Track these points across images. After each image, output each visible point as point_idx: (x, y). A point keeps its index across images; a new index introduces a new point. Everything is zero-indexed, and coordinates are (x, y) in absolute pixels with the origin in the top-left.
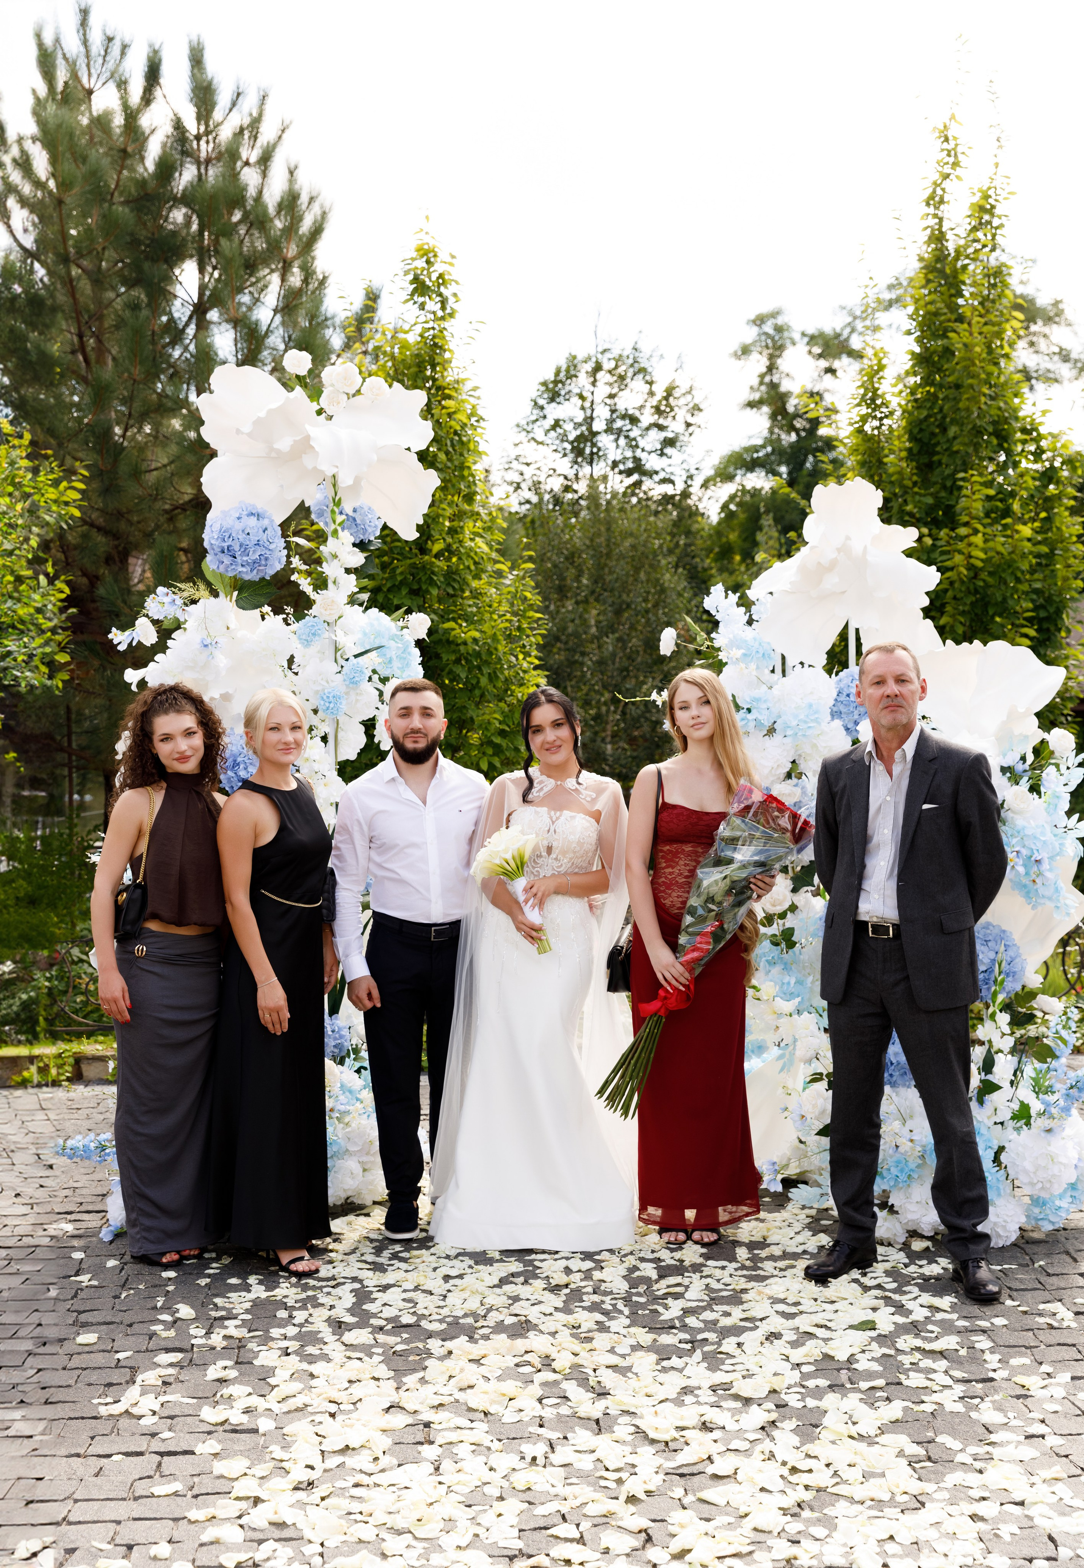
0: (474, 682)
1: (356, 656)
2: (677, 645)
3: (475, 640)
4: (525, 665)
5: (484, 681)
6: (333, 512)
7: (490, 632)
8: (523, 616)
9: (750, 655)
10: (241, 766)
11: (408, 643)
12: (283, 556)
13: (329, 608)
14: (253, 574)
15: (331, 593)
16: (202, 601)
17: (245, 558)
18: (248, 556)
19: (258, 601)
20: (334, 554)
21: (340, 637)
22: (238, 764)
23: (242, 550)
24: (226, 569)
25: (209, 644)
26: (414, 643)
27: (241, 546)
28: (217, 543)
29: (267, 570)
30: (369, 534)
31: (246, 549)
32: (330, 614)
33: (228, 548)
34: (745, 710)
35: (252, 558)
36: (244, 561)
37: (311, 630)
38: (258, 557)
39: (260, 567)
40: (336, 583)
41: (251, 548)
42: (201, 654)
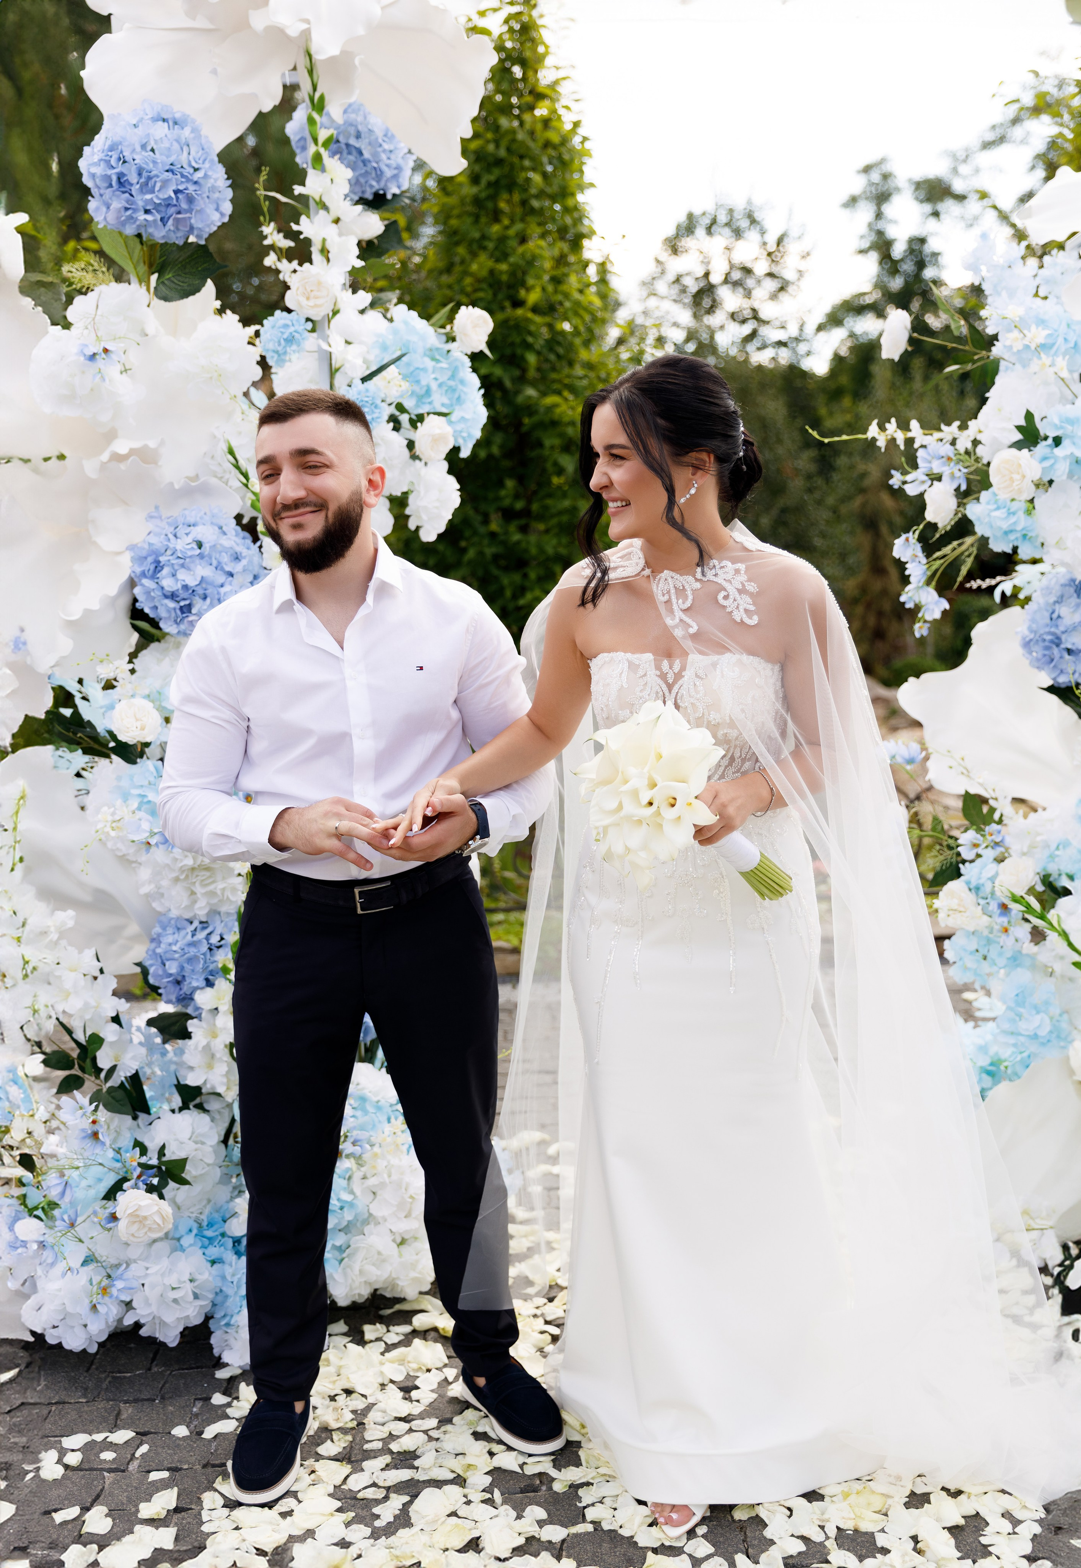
1: (364, 380)
2: (911, 341)
6: (311, 121)
9: (1053, 344)
10: (166, 571)
11: (456, 360)
12: (225, 200)
13: (312, 294)
14: (167, 228)
15: (317, 268)
16: (96, 289)
17: (148, 197)
18: (153, 192)
19: (189, 285)
20: (318, 199)
21: (337, 347)
22: (162, 568)
23: (143, 180)
24: (118, 218)
25: (94, 354)
26: (468, 363)
27: (140, 174)
28: (98, 171)
29: (193, 221)
30: (387, 181)
31: (149, 178)
32: (316, 306)
33: (119, 179)
34: (1050, 441)
35: (161, 196)
36: (147, 202)
37: (283, 333)
38: (173, 195)
39: (180, 216)
40: (324, 251)
41: (157, 176)
42: (83, 372)
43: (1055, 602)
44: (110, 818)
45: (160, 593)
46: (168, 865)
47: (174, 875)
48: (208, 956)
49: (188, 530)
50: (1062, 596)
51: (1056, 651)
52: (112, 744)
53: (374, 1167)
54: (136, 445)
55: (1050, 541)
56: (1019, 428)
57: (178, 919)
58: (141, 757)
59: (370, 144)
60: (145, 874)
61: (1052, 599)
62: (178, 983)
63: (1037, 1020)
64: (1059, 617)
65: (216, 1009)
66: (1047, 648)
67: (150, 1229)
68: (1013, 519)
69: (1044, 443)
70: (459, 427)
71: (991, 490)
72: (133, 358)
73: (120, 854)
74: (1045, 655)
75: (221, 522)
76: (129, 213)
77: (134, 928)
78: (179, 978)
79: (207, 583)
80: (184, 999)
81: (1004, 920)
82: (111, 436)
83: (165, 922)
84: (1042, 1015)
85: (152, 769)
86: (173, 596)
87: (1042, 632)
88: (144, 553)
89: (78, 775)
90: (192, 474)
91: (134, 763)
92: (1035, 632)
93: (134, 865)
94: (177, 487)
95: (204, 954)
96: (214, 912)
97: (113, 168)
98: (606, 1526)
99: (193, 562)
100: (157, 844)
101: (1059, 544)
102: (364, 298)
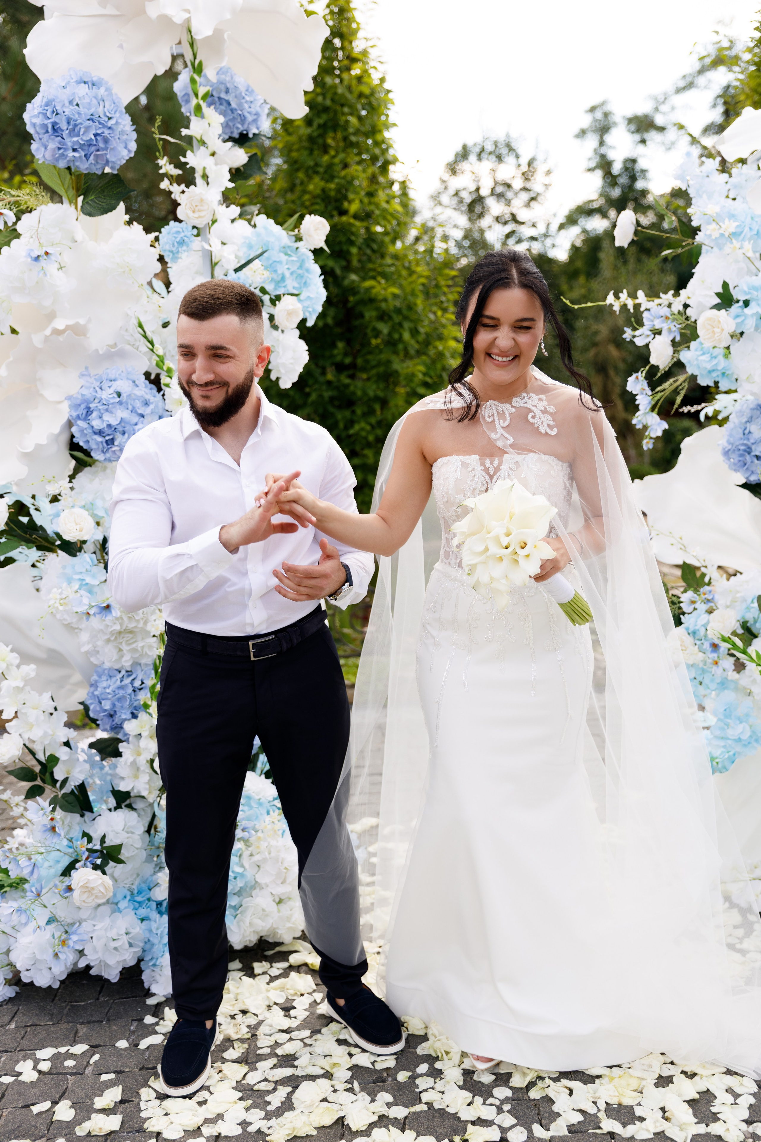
0: (396, 336)
1: (236, 270)
2: (636, 233)
3: (395, 296)
4: (444, 321)
5: (406, 336)
6: (193, 81)
7: (408, 290)
8: (441, 275)
9: (742, 232)
10: (94, 414)
11: (303, 254)
12: (131, 140)
13: (197, 209)
14: (89, 162)
15: (199, 189)
16: (38, 208)
17: (75, 139)
18: (78, 135)
19: (107, 205)
20: (199, 138)
21: (216, 247)
22: (92, 412)
23: (71, 127)
24: (53, 155)
25: (38, 256)
26: (311, 256)
27: (69, 123)
28: (38, 121)
29: (108, 156)
30: (249, 123)
31: (76, 125)
32: (200, 217)
33: (53, 126)
34: (741, 303)
35: (85, 138)
36: (74, 143)
37: (176, 238)
38: (93, 138)
39: (98, 153)
40: (205, 177)
41: (81, 124)
42: (30, 270)
43: (748, 422)
44: (58, 597)
45: (90, 431)
46: (102, 630)
47: (106, 637)
48: (133, 696)
49: (110, 384)
50: (751, 417)
51: (748, 458)
52: (58, 543)
53: (258, 847)
54: (71, 322)
55: (742, 377)
56: (718, 294)
57: (110, 669)
58: (80, 551)
59: (236, 97)
60: (84, 637)
61: (744, 419)
62: (111, 716)
63: (740, 728)
64: (750, 432)
65: (140, 734)
66: (742, 455)
67: (96, 897)
68: (715, 362)
69: (736, 305)
70: (306, 304)
71: (698, 340)
72: (67, 258)
73: (66, 623)
74: (740, 461)
75: (134, 378)
76: (61, 151)
77: (77, 677)
78: (112, 713)
79: (125, 422)
80: (116, 728)
81: (714, 655)
82: (51, 316)
83: (100, 672)
84: (744, 724)
85: (88, 560)
86: (100, 433)
87: (737, 443)
88: (78, 402)
89: (33, 566)
90: (111, 343)
91: (75, 555)
92: (732, 444)
93: (76, 631)
94: (101, 352)
95: (130, 695)
96: (136, 664)
97: (49, 118)
98: (437, 1106)
99: (114, 407)
100: (94, 614)
101: (749, 379)
102: (235, 210)
